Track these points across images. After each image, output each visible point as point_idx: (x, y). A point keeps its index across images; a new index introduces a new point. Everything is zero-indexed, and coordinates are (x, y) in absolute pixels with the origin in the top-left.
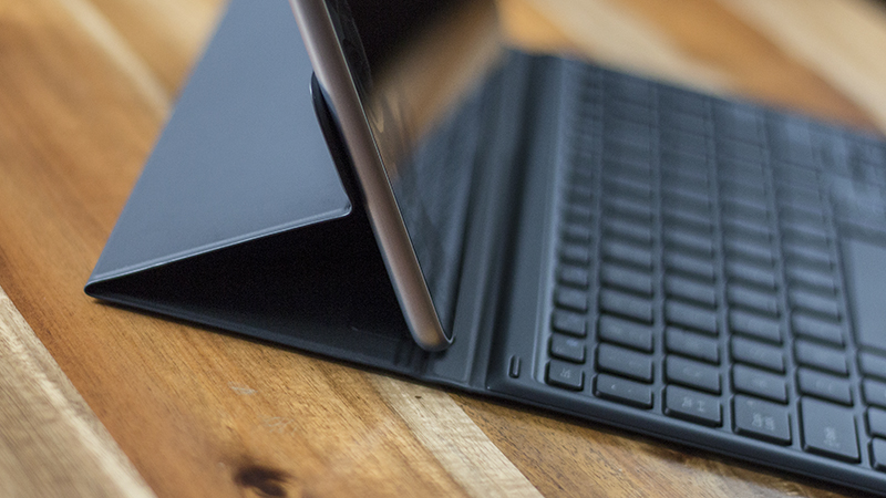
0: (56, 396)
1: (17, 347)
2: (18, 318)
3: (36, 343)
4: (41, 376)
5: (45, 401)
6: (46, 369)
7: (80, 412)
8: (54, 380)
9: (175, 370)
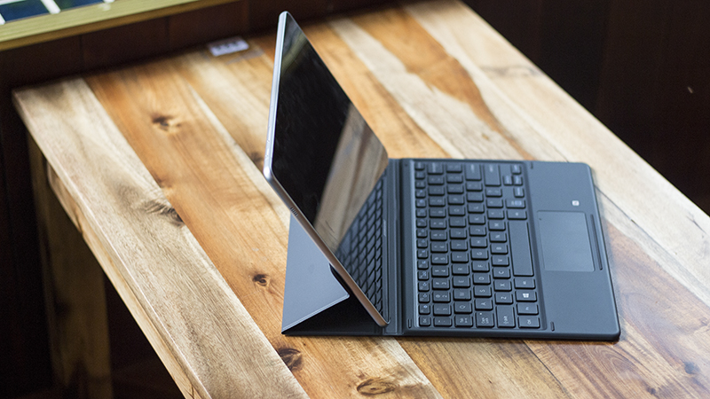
0: (206, 264)
1: (195, 250)
2: (195, 240)
3: (200, 248)
4: (202, 259)
5: (203, 267)
6: (203, 256)
7: (213, 268)
8: (205, 259)
9: (237, 247)
